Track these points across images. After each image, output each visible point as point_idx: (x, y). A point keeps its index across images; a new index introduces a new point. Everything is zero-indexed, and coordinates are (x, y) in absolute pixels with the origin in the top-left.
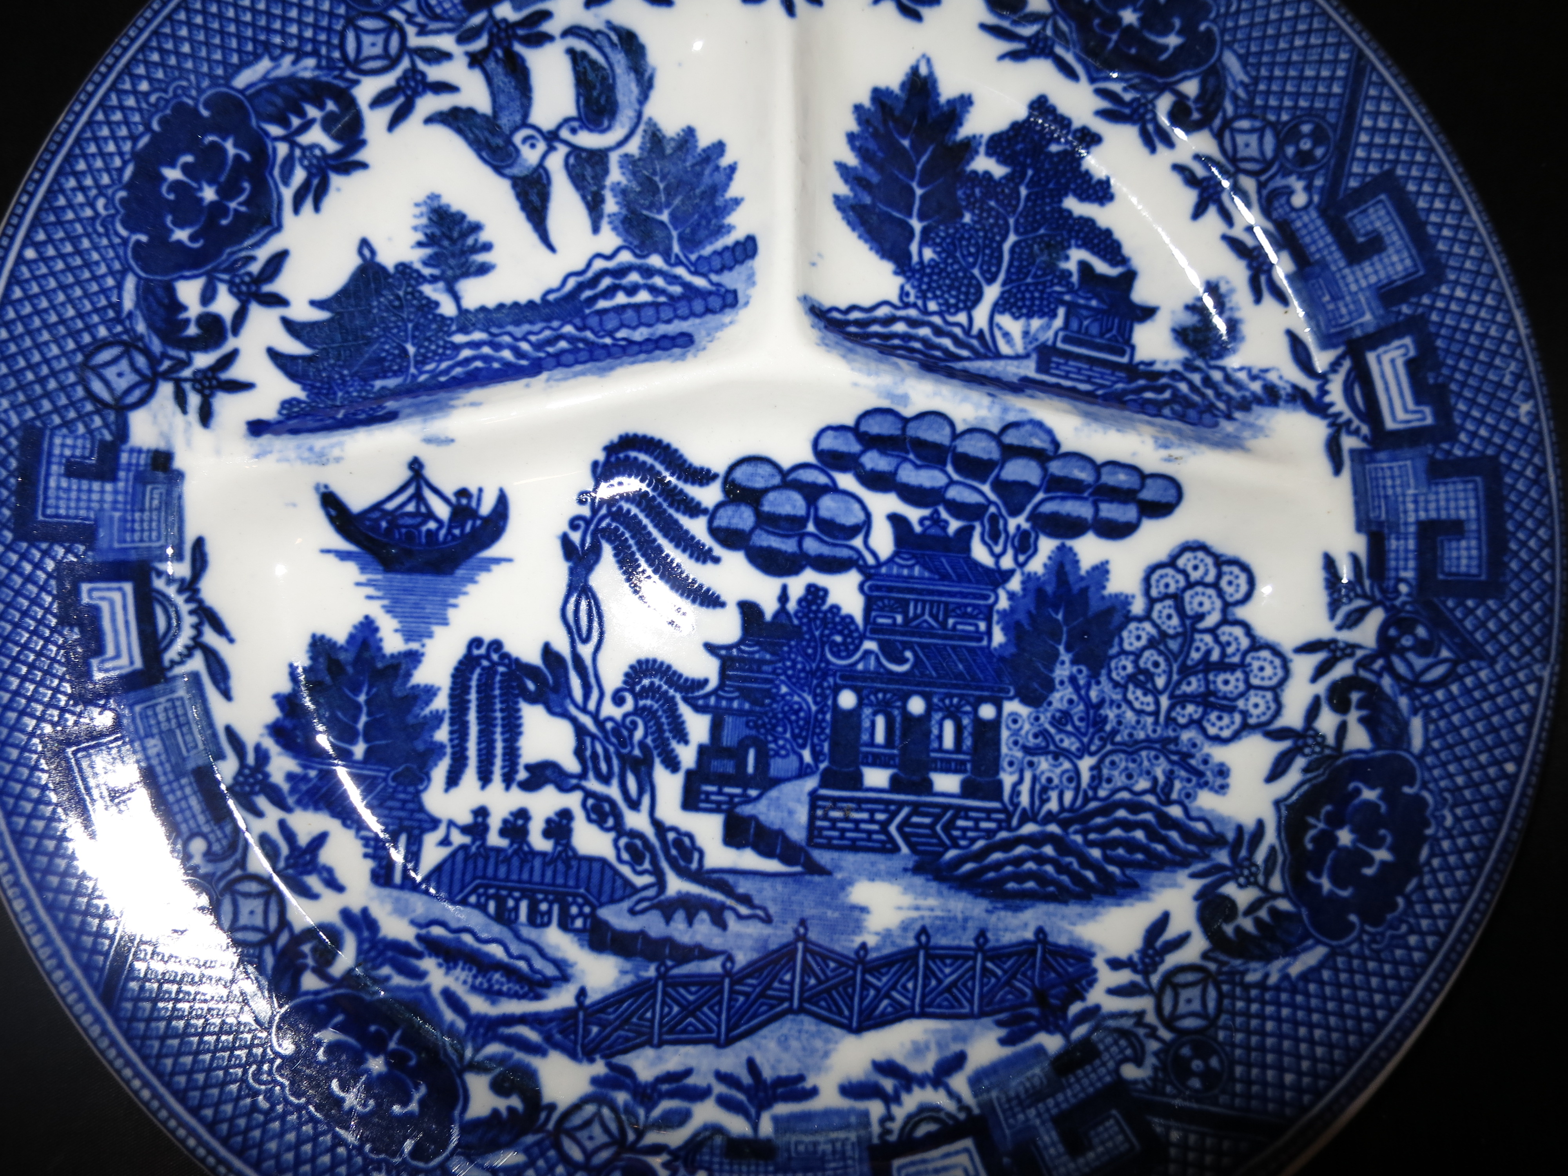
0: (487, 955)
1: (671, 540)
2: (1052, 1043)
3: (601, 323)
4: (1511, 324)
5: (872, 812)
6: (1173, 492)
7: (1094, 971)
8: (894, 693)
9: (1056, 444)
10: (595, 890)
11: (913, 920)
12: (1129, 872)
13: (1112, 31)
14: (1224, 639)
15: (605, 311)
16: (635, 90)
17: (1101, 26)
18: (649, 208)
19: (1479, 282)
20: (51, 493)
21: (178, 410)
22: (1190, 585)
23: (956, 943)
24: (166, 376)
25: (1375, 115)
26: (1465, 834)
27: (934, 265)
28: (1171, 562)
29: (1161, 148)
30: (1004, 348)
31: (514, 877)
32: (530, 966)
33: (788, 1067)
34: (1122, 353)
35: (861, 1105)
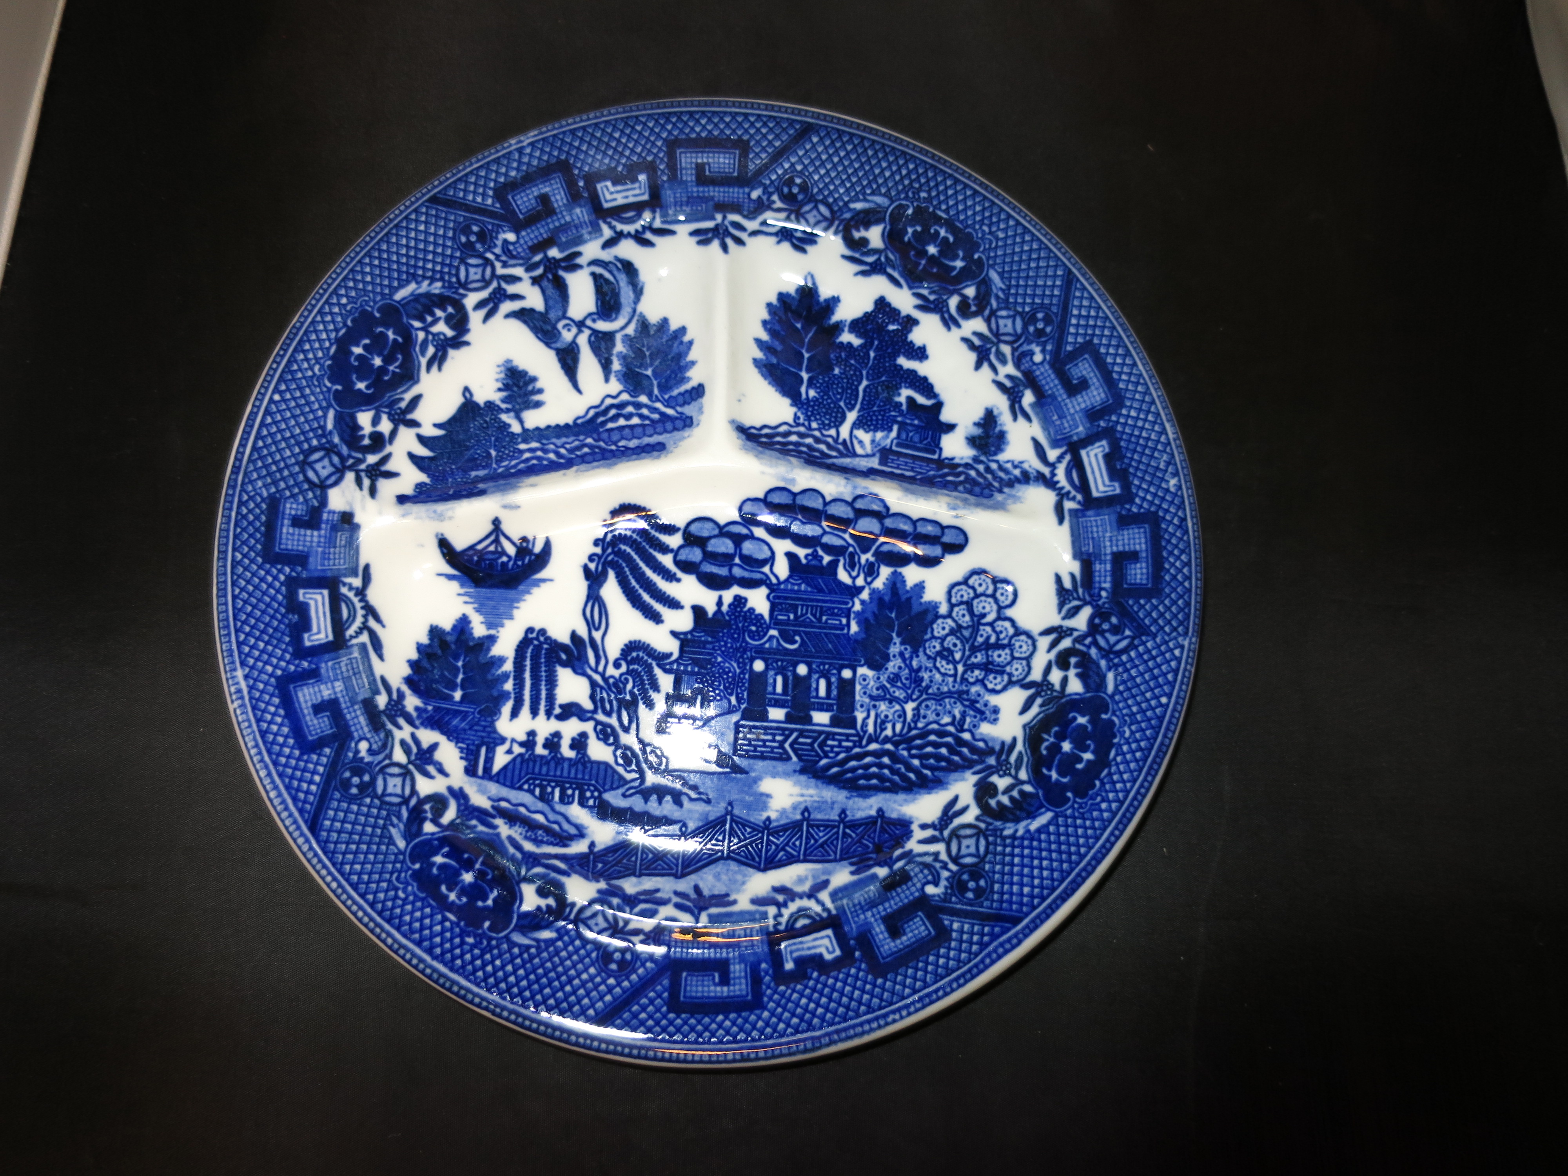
0: (534, 820)
1: (651, 568)
2: (882, 872)
3: (609, 437)
4: (1164, 431)
5: (774, 735)
6: (962, 537)
7: (912, 831)
8: (788, 661)
9: (887, 508)
10: (601, 782)
11: (800, 803)
12: (936, 773)
13: (922, 258)
14: (998, 629)
15: (612, 430)
16: (632, 295)
17: (915, 256)
18: (640, 367)
19: (1144, 407)
20: (284, 536)
21: (357, 488)
22: (977, 596)
23: (827, 817)
24: (351, 468)
25: (1080, 307)
26: (1137, 741)
27: (815, 400)
28: (965, 582)
29: (953, 328)
30: (859, 450)
31: (552, 773)
32: (561, 827)
33: (719, 889)
34: (934, 453)
35: (762, 909)
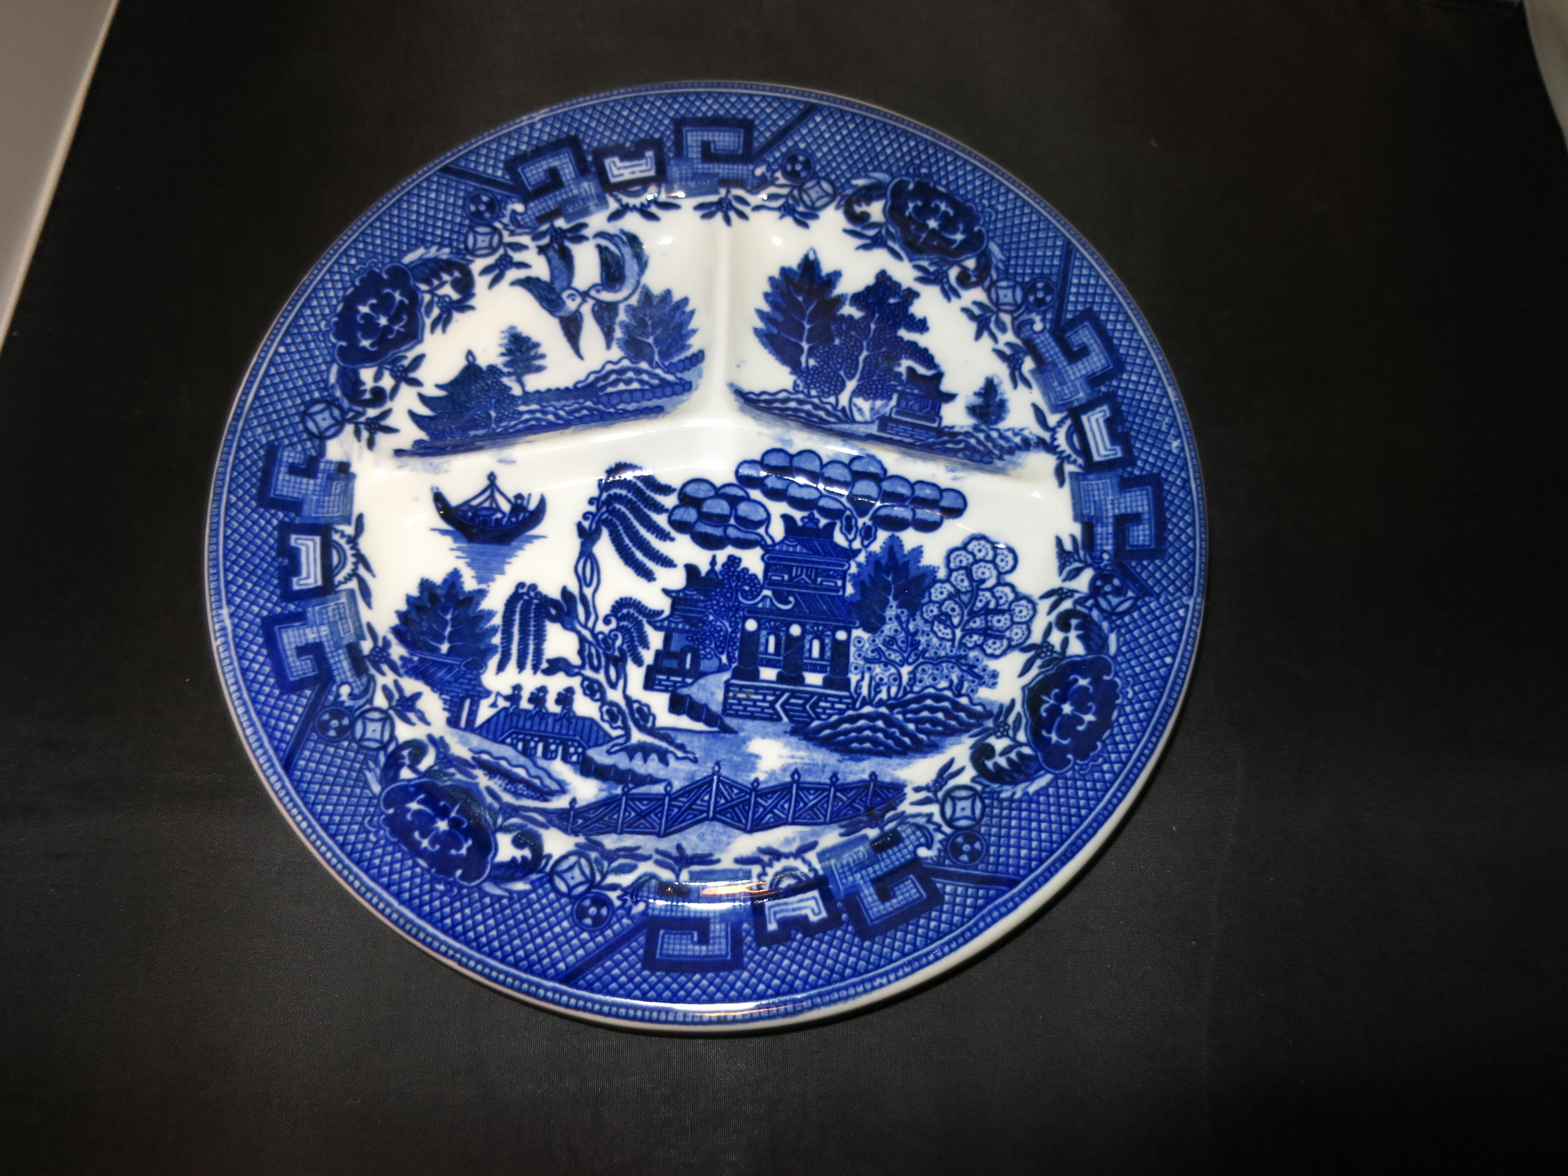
0: (515, 774)
1: (645, 527)
2: (872, 833)
3: (609, 400)
4: (1165, 395)
5: (765, 695)
6: (961, 501)
7: (905, 794)
8: (782, 622)
9: (885, 471)
10: (585, 738)
11: (790, 765)
12: (932, 738)
13: (922, 232)
14: (998, 595)
15: (611, 394)
16: (636, 267)
17: (916, 229)
18: (641, 335)
19: (1145, 371)
20: (280, 483)
21: (355, 440)
22: (976, 562)
23: (817, 780)
24: (350, 421)
25: (1080, 276)
26: (1141, 702)
27: (815, 368)
28: (964, 547)
29: (953, 299)
30: (858, 417)
31: (536, 728)
32: (542, 783)
33: (703, 849)
34: (934, 421)
35: (746, 867)
